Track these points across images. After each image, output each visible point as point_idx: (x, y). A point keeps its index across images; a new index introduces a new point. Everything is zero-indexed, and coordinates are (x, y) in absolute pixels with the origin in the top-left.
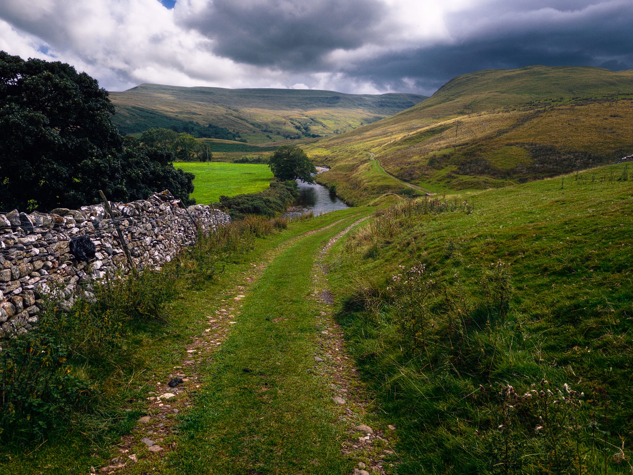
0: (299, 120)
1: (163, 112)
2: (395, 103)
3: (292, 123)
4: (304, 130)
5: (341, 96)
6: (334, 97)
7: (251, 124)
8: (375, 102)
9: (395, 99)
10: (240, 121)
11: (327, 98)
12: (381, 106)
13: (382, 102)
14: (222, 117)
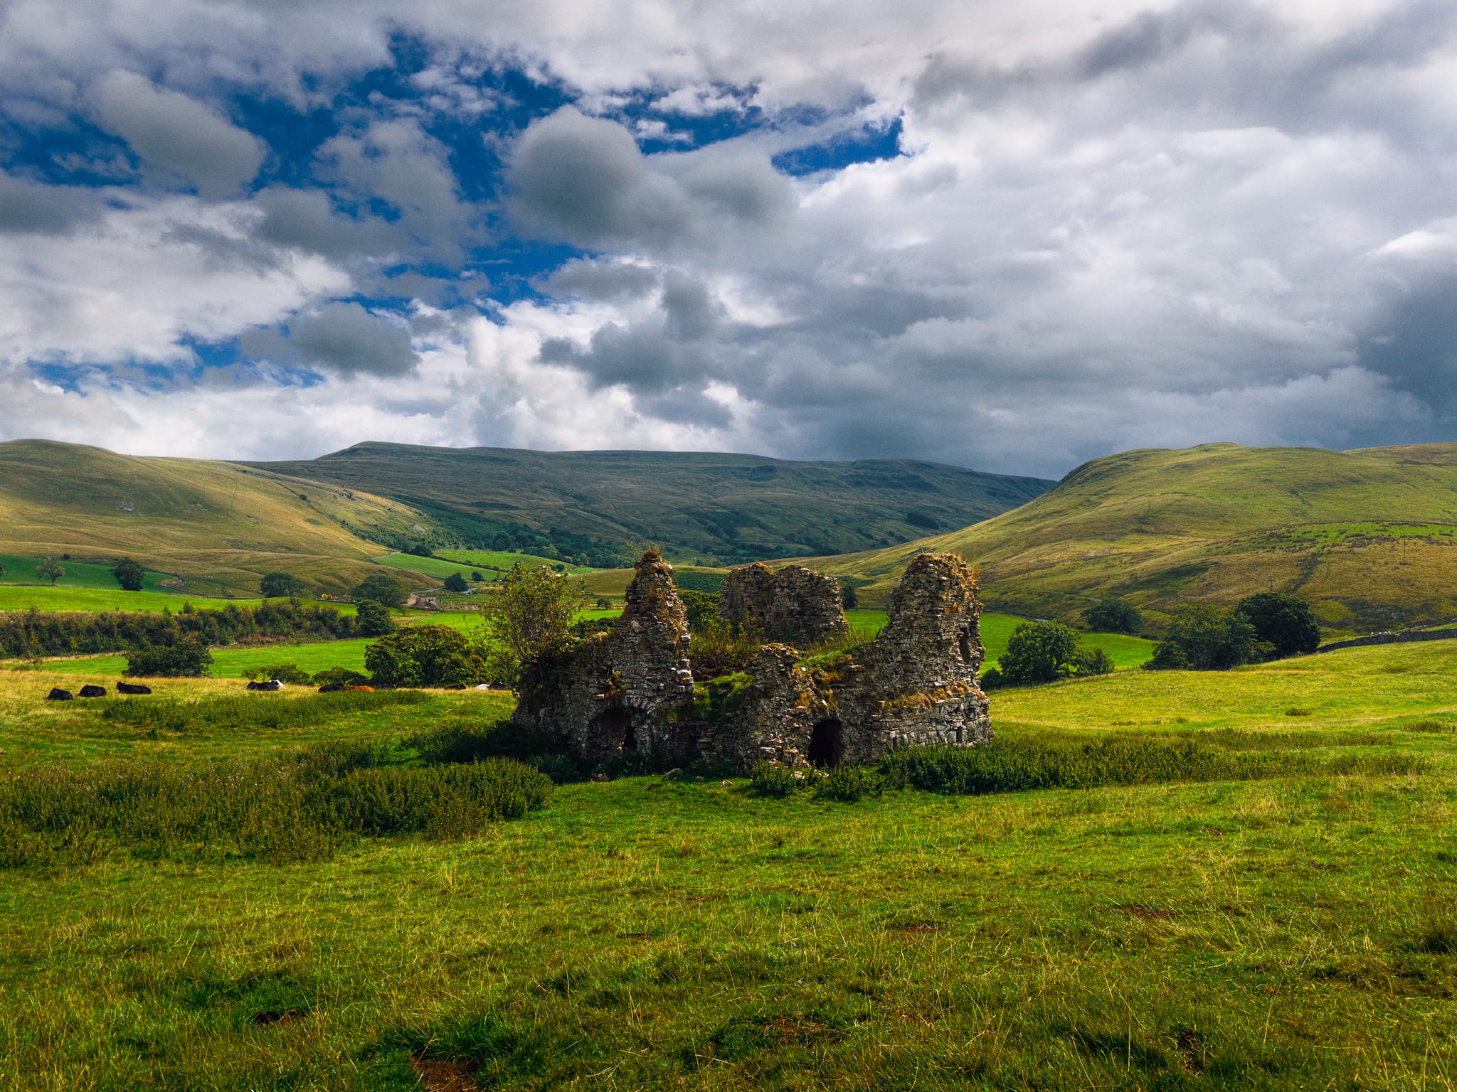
0: (714, 516)
1: (448, 504)
2: (885, 478)
3: (703, 523)
4: (725, 536)
5: (774, 464)
6: (762, 468)
7: (622, 524)
8: (846, 477)
9: (883, 470)
10: (599, 520)
11: (748, 469)
12: (858, 484)
13: (858, 476)
14: (562, 513)
